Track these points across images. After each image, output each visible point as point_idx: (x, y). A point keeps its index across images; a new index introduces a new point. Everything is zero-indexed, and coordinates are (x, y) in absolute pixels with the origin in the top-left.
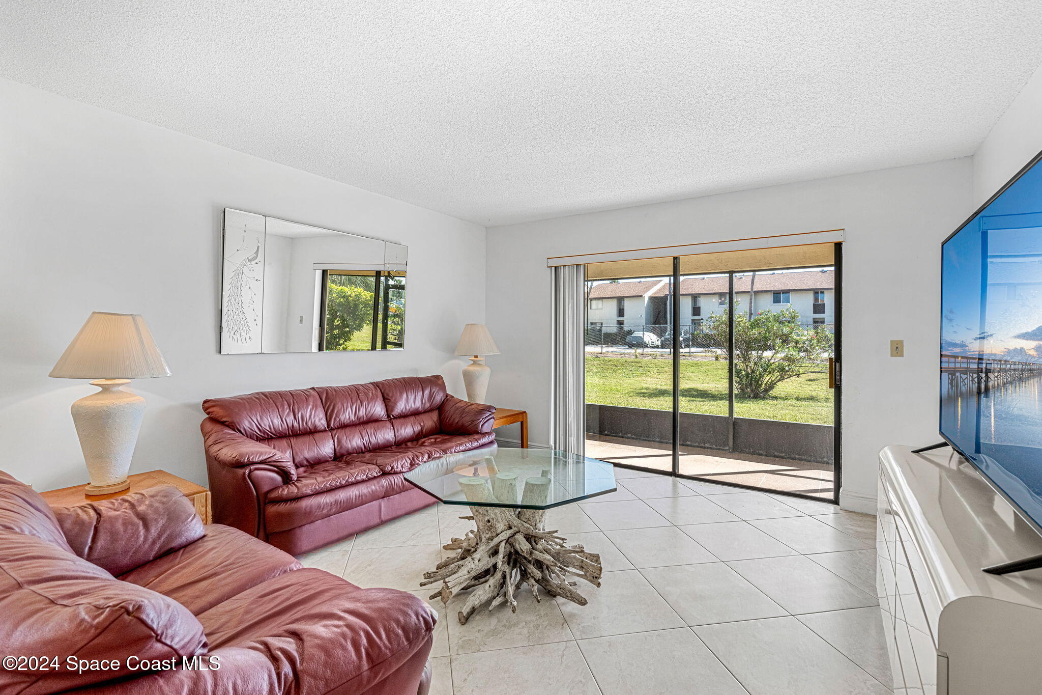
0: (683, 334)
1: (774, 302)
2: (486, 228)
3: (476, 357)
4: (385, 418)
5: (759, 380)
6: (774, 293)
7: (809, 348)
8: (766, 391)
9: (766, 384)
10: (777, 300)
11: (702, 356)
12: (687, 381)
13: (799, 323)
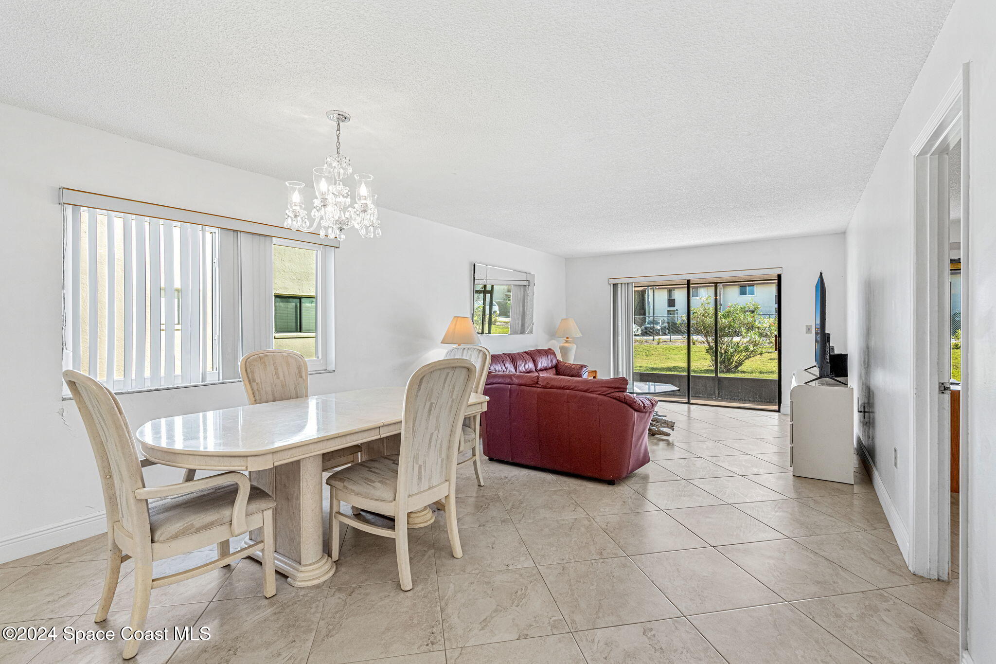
0: (661, 324)
1: (740, 294)
2: (566, 259)
3: (567, 338)
4: (534, 370)
5: (730, 359)
6: (740, 287)
7: (768, 333)
8: (736, 367)
9: (736, 362)
10: (743, 293)
11: (681, 342)
12: (672, 361)
13: (761, 313)
